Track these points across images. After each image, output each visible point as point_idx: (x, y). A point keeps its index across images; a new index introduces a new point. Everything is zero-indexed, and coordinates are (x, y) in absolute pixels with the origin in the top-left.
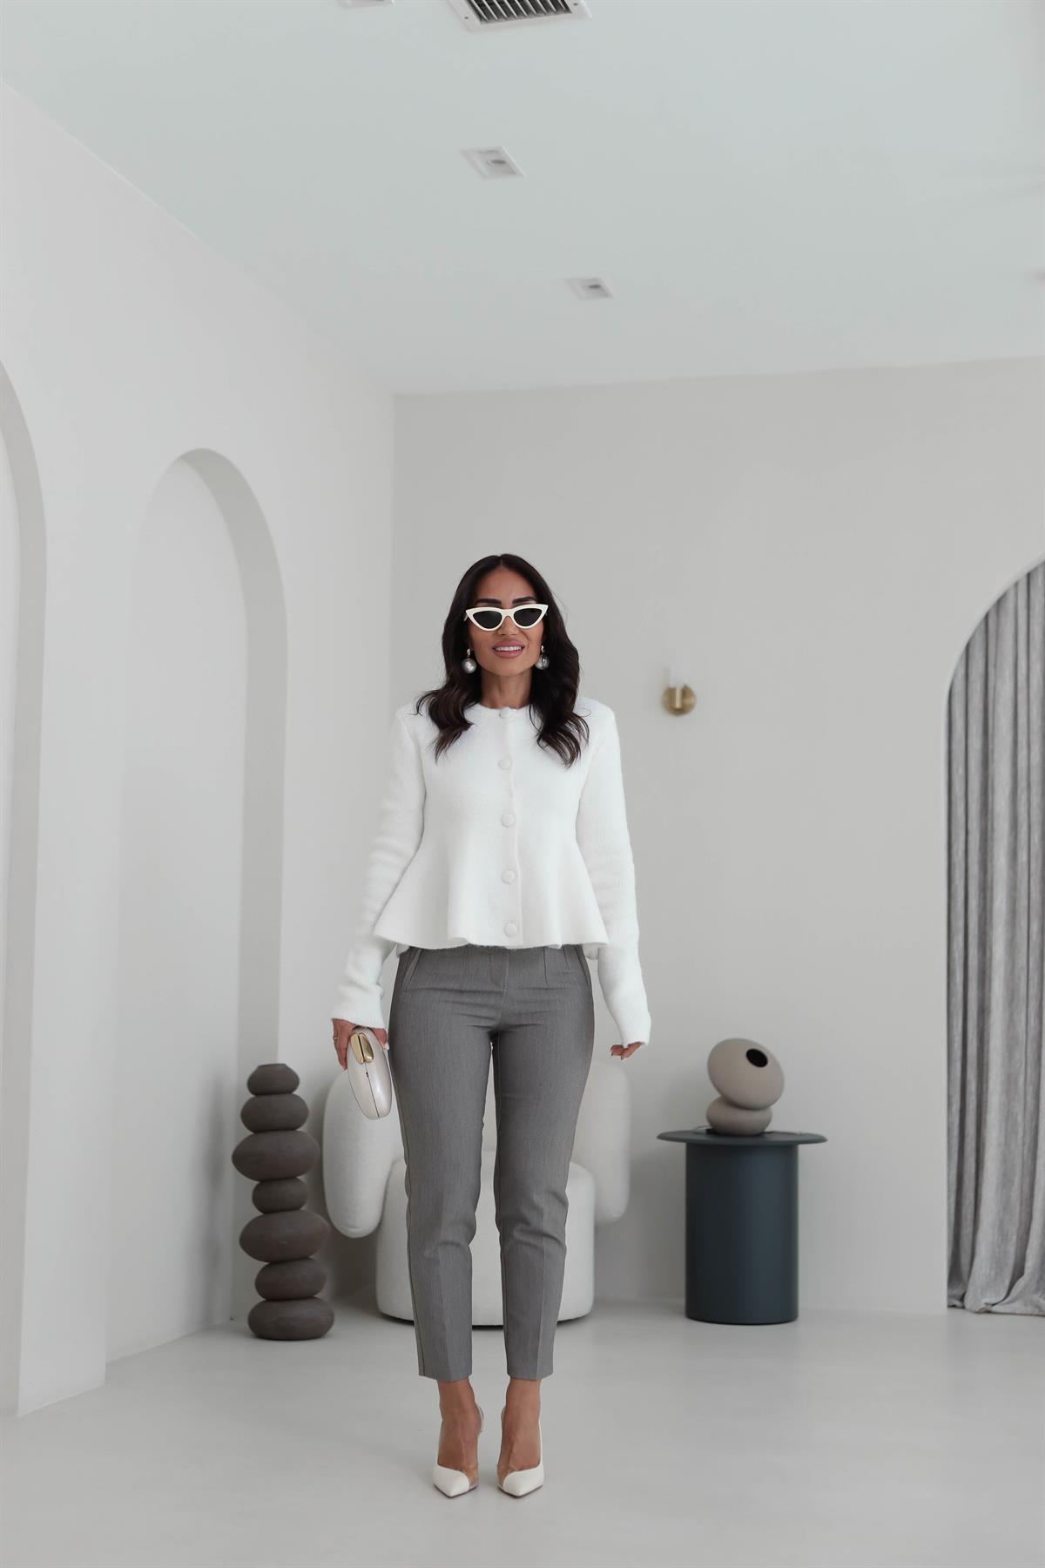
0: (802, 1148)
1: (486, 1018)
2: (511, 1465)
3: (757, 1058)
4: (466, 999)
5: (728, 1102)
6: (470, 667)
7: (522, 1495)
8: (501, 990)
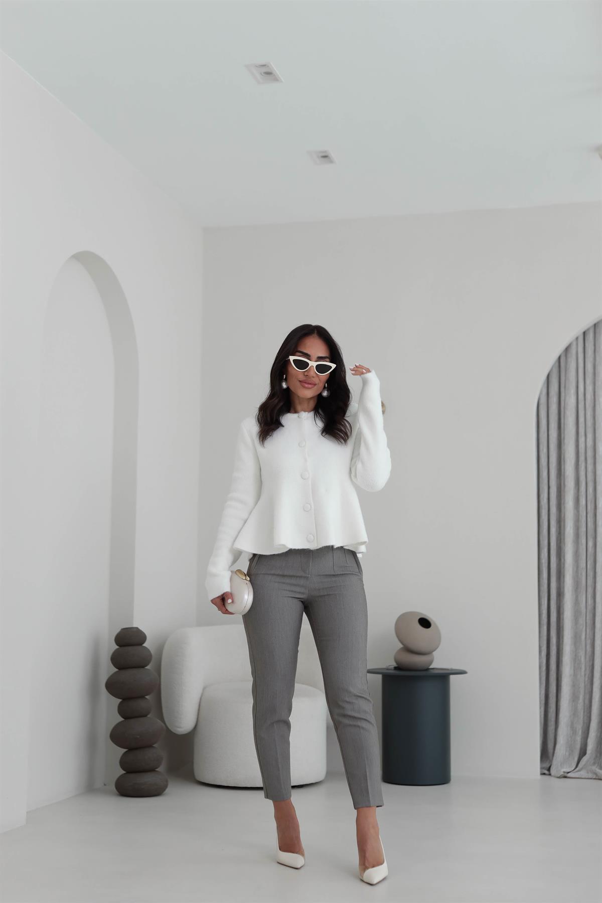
3: (425, 623)
5: (408, 650)
6: (284, 385)
7: (375, 882)
8: (307, 576)
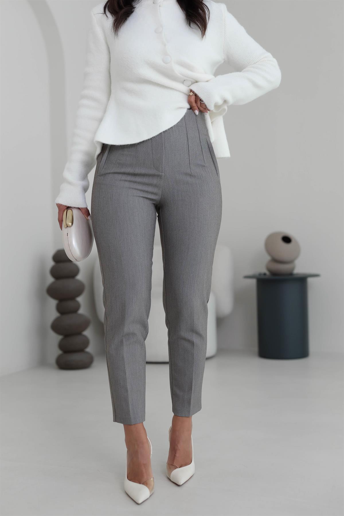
0: (310, 280)
1: (152, 193)
2: (175, 464)
3: (287, 240)
4: (138, 179)
7: (181, 484)
8: (161, 174)
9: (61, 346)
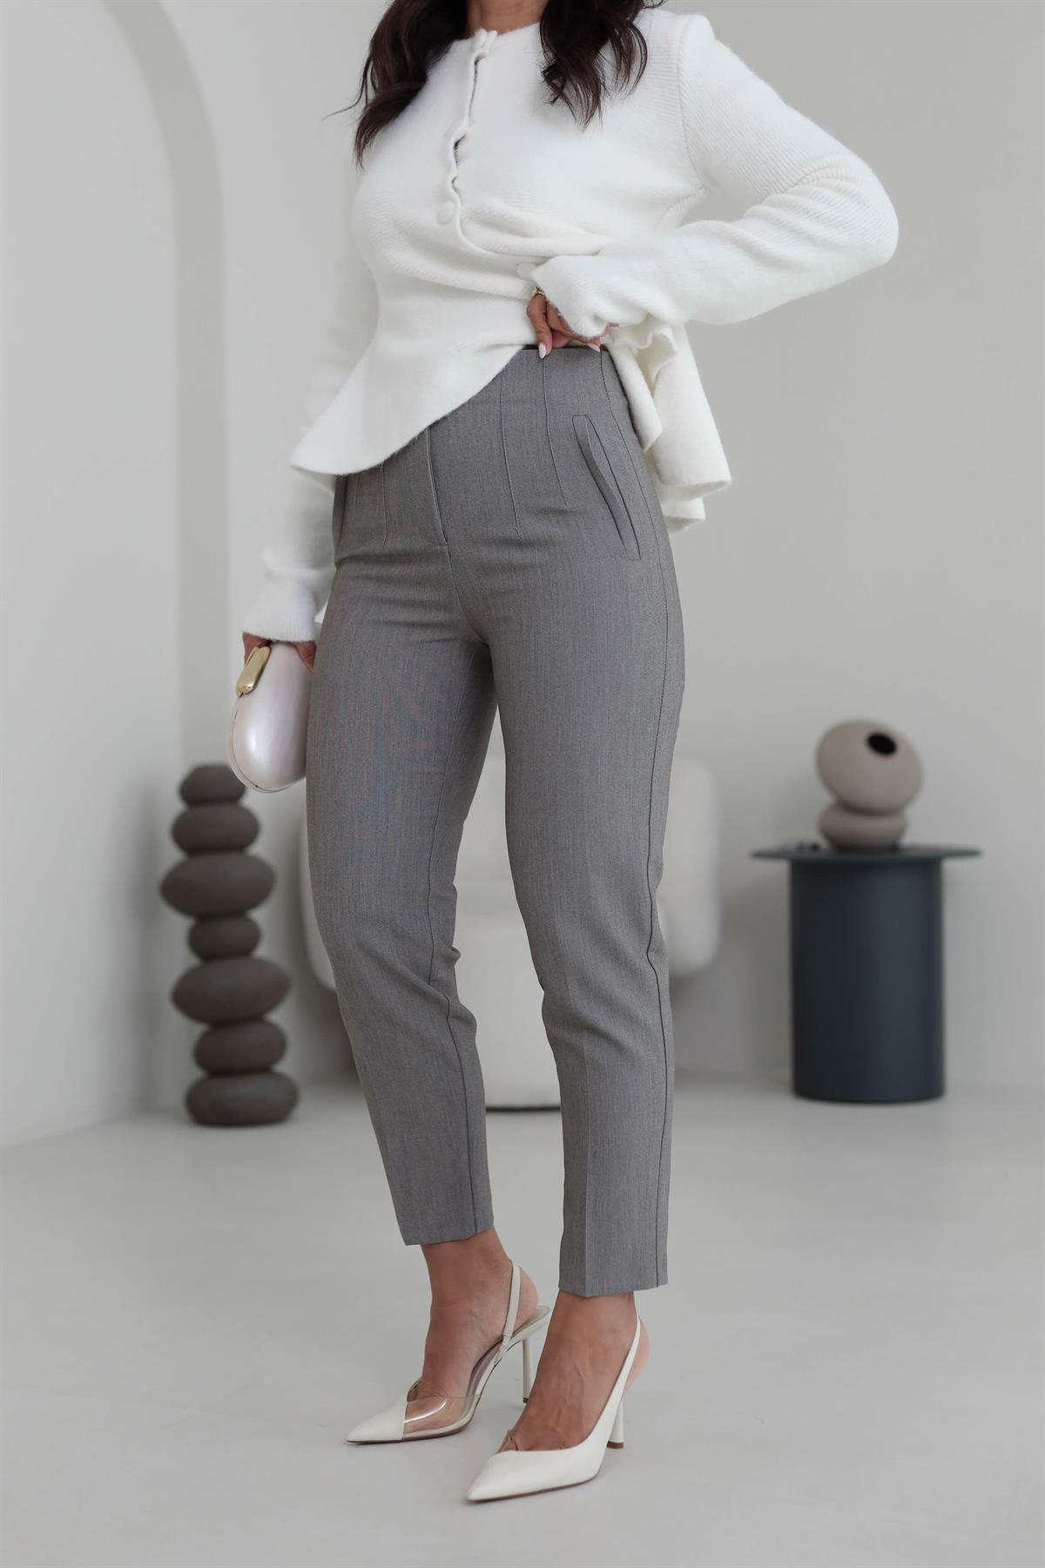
5: (847, 806)
9: (202, 1056)
